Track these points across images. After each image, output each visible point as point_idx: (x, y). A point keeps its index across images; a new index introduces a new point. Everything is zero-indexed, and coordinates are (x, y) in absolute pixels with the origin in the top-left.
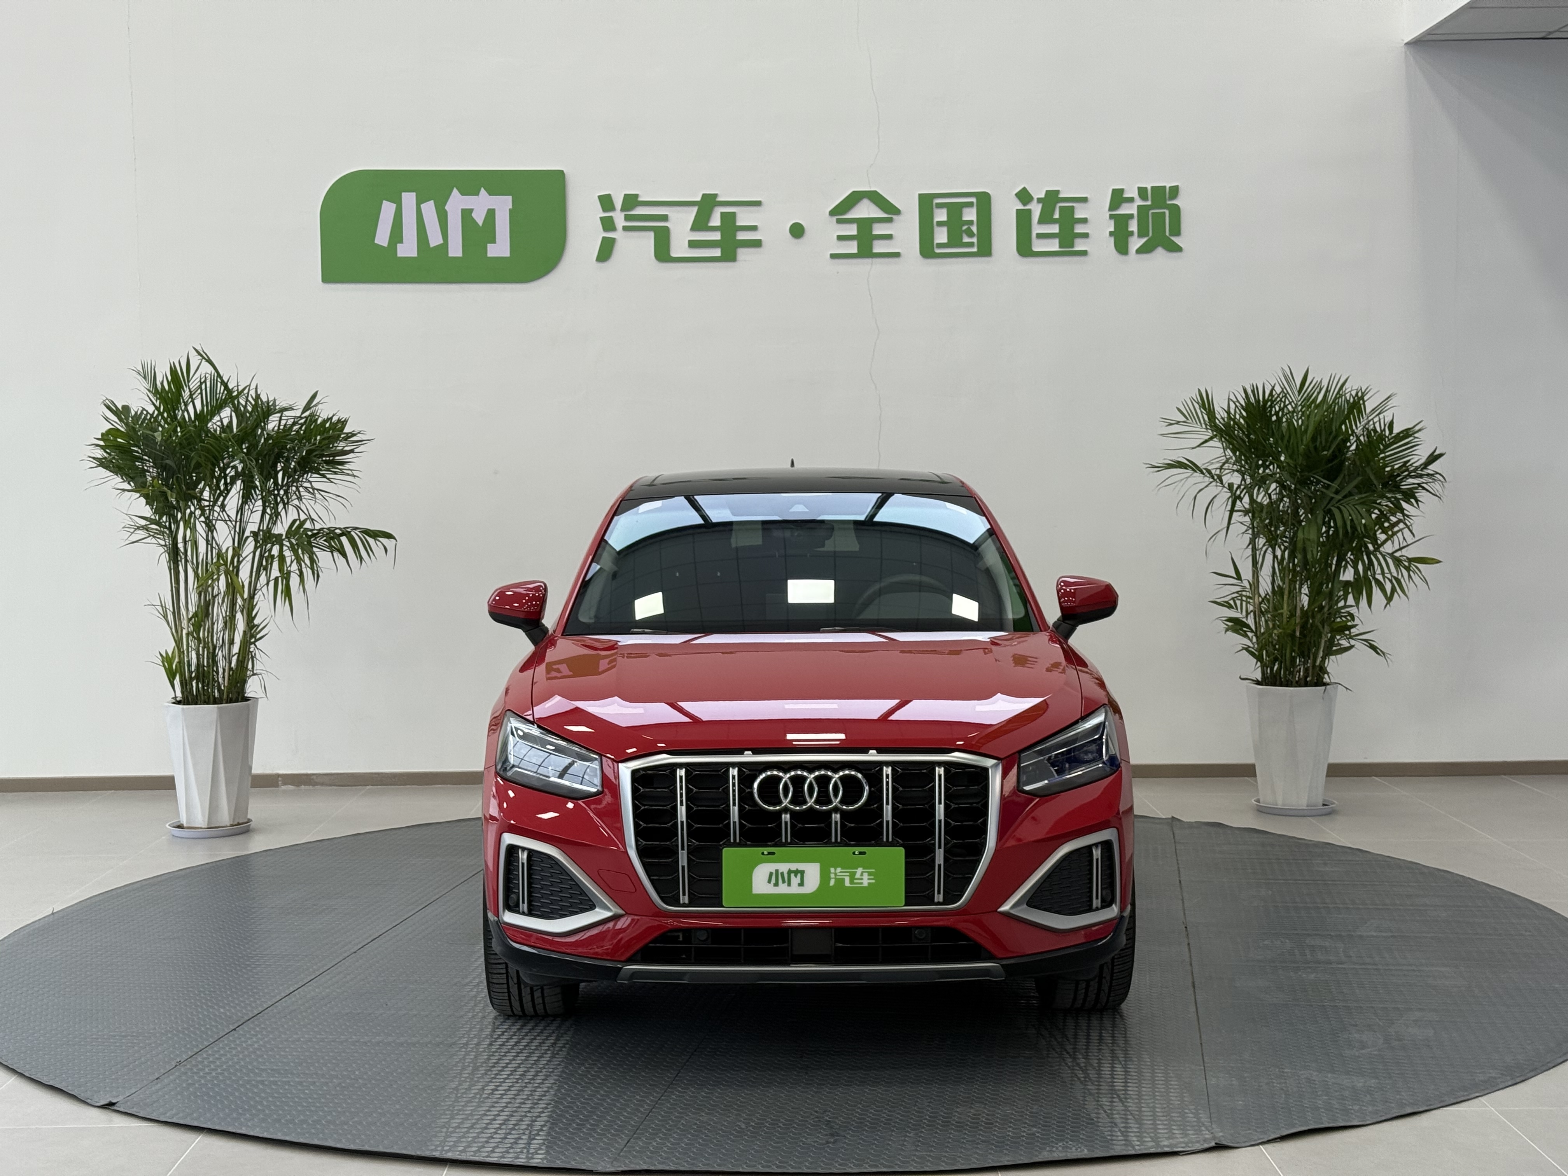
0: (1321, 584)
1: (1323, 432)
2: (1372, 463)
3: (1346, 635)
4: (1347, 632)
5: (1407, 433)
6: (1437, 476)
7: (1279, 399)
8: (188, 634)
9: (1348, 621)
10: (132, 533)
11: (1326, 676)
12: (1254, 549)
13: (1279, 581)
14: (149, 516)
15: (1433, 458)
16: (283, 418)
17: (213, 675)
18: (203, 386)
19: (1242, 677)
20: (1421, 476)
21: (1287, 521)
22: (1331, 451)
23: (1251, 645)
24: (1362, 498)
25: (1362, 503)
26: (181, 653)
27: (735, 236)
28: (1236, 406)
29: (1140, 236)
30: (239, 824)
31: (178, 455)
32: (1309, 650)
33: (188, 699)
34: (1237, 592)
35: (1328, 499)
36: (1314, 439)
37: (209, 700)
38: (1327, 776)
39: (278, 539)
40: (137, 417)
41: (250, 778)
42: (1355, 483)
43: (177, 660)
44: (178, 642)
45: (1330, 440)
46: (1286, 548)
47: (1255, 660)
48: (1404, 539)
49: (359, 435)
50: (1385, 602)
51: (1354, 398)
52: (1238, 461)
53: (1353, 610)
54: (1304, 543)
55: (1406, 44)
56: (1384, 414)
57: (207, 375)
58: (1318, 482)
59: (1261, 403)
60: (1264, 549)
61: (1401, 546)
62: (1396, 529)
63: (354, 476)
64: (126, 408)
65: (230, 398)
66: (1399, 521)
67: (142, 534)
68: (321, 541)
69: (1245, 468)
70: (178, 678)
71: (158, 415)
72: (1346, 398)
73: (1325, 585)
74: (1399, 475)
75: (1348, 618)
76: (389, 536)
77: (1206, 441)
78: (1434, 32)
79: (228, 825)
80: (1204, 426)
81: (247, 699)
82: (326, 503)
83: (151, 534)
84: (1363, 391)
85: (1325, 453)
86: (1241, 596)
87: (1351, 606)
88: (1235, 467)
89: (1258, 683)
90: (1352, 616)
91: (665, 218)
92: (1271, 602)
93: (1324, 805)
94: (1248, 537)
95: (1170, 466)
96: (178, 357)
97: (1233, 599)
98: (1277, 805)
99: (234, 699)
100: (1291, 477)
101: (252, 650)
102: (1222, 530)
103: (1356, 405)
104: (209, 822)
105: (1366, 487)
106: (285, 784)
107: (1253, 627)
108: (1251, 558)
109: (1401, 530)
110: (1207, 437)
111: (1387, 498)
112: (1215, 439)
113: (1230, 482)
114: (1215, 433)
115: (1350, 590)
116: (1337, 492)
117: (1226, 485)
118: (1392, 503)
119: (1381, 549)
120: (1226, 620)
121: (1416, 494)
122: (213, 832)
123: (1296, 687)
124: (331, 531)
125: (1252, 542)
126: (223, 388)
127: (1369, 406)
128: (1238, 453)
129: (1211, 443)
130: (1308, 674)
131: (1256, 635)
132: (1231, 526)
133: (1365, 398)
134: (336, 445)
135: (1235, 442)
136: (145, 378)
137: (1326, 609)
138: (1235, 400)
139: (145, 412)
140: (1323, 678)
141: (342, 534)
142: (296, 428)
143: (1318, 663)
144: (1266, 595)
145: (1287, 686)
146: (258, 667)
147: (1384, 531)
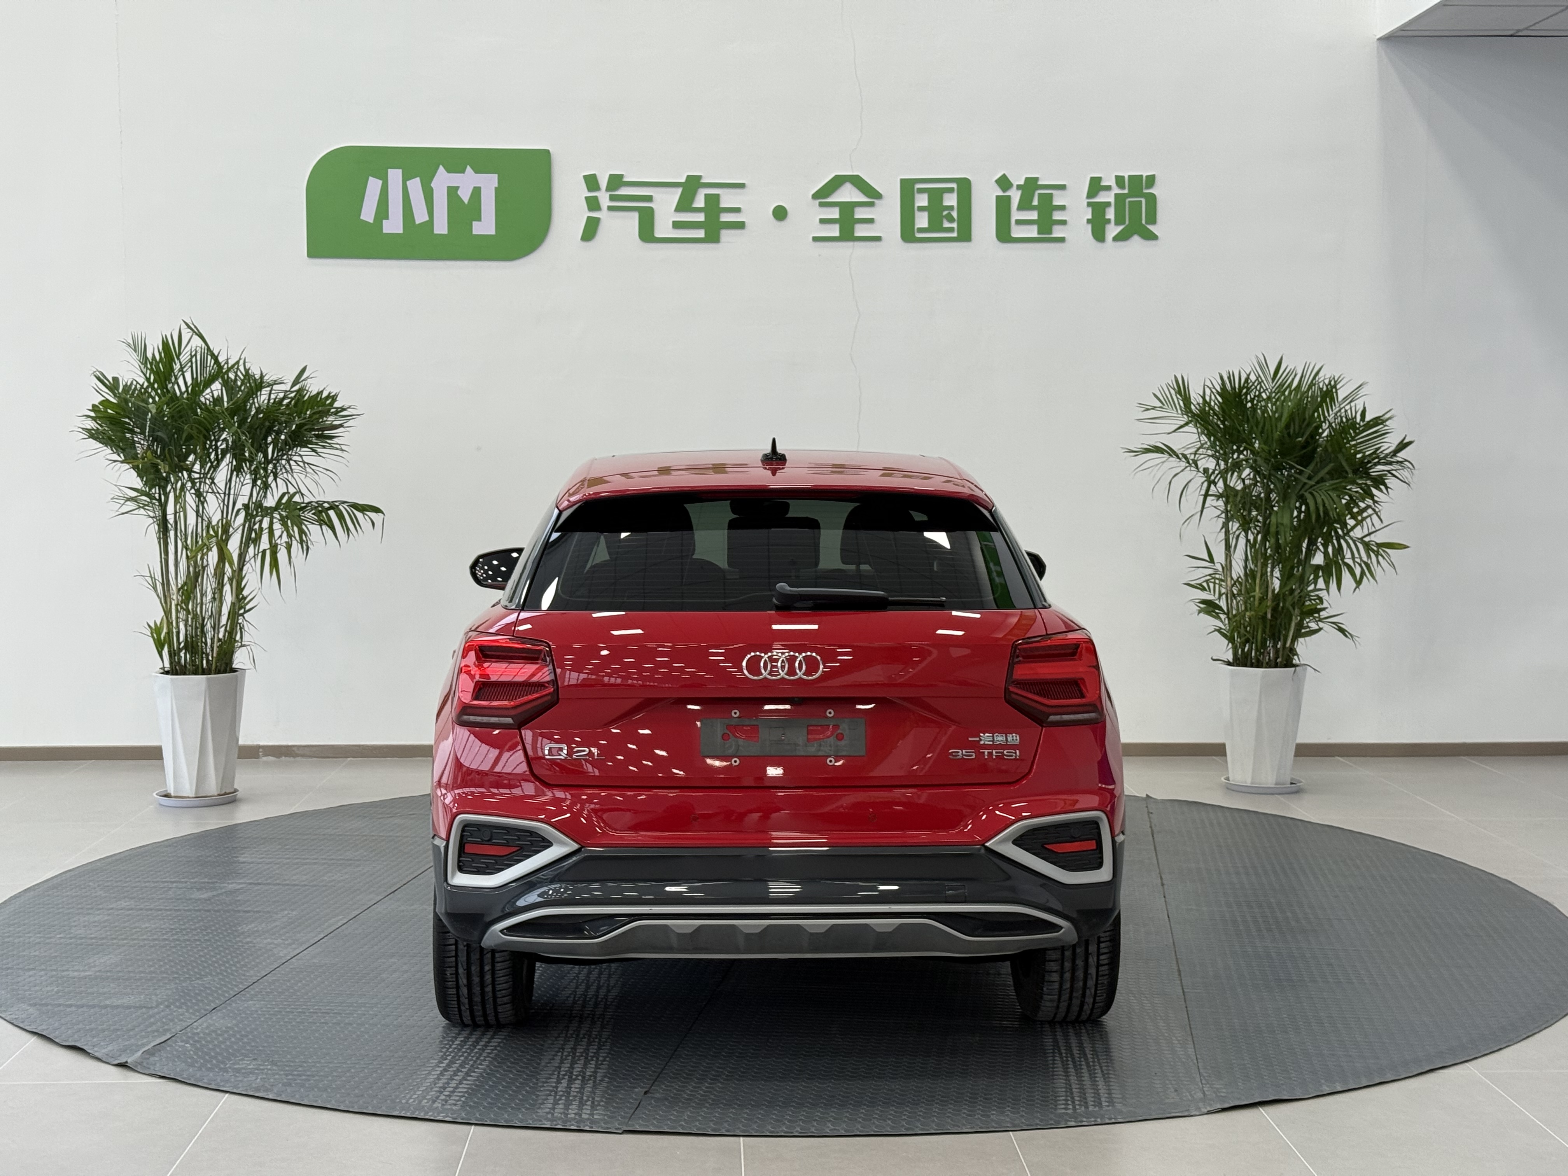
0: (1292, 568)
1: (1297, 418)
2: (1344, 450)
3: (1315, 618)
4: (1316, 615)
5: (1378, 421)
6: (1406, 463)
7: (1253, 387)
8: (177, 605)
9: (1318, 604)
10: (123, 504)
11: (1296, 657)
12: (1227, 533)
13: (1251, 565)
14: (140, 488)
15: (1403, 445)
16: (273, 392)
17: (202, 646)
18: (194, 360)
19: (1214, 658)
20: (1391, 463)
21: (1260, 505)
22: (1305, 437)
23: (1223, 627)
24: (1336, 484)
25: (1333, 489)
26: (169, 624)
28: (1212, 391)
30: (226, 794)
31: (170, 427)
32: (1280, 632)
33: (176, 669)
34: (1210, 575)
35: (1302, 484)
36: (1287, 426)
37: (197, 671)
38: (1296, 756)
39: (268, 512)
40: (127, 388)
41: (237, 751)
42: (1326, 470)
43: (165, 630)
44: (167, 613)
45: (1304, 426)
46: (1258, 533)
47: (1227, 642)
48: (1373, 524)
49: (349, 410)
50: (1354, 585)
51: (1327, 386)
52: (1213, 446)
53: (1323, 594)
54: (1277, 527)
55: (1378, 39)
56: (1356, 402)
57: (198, 349)
58: (1292, 467)
59: (1237, 390)
60: (1238, 533)
61: (1370, 531)
62: (1365, 515)
63: (343, 450)
64: (116, 380)
65: (219, 373)
66: (1368, 507)
67: (131, 505)
68: (310, 514)
69: (1219, 453)
70: (166, 649)
71: (148, 387)
72: (1319, 386)
73: (1296, 569)
74: (1369, 462)
75: (1317, 601)
76: (377, 510)
77: (1182, 427)
78: (1408, 28)
79: (216, 794)
80: (1179, 412)
81: (234, 670)
82: (316, 477)
83: (141, 505)
84: (1336, 379)
85: (1300, 439)
86: (1215, 578)
87: (1322, 589)
88: (1210, 452)
89: (1229, 664)
90: (1321, 599)
92: (1244, 584)
93: (1292, 783)
94: (1221, 521)
95: (1147, 451)
96: (170, 330)
97: (1207, 581)
98: (1246, 782)
99: (222, 670)
100: (1265, 462)
101: (240, 621)
102: (1196, 513)
103: (1329, 394)
104: (196, 792)
105: (1338, 473)
106: (266, 755)
107: (1225, 609)
108: (1224, 542)
109: (1370, 516)
110: (1183, 423)
111: (1358, 484)
112: (1190, 425)
113: (1206, 466)
114: (1190, 419)
115: (1321, 574)
116: (1310, 478)
117: (1201, 470)
118: (1362, 489)
119: (1352, 534)
120: (1199, 603)
121: (1386, 481)
122: (197, 802)
123: (1266, 668)
124: (320, 504)
125: (1225, 525)
126: (213, 361)
127: (1342, 394)
128: (1212, 439)
129: (1186, 429)
130: (1278, 655)
131: (1228, 617)
132: (1205, 510)
133: (1338, 387)
134: (325, 419)
135: (1210, 428)
136: (135, 351)
137: (1296, 593)
138: (1211, 386)
139: (135, 383)
140: (1292, 659)
141: (330, 508)
142: (286, 402)
143: (1288, 645)
144: (1238, 578)
145: (1258, 667)
146: (246, 638)
147: (1354, 517)
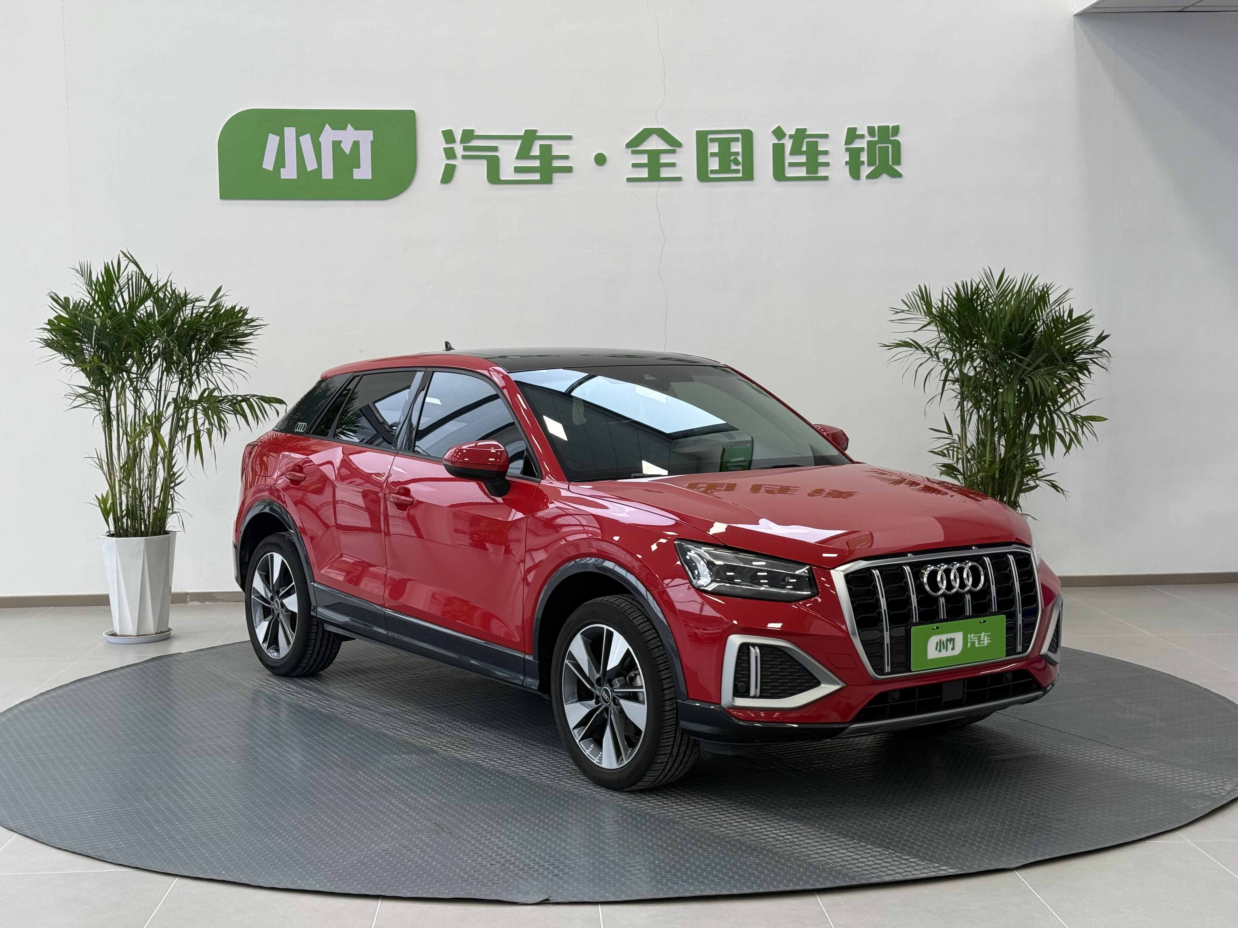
0: (1015, 438)
1: (1017, 318)
2: (1054, 342)
3: (1033, 477)
4: (1034, 475)
5: (1082, 319)
6: (1104, 352)
7: (982, 294)
8: (120, 481)
9: (1035, 466)
10: (75, 400)
12: (962, 410)
13: (982, 436)
14: (88, 386)
15: (1101, 338)
16: (195, 307)
17: (140, 514)
18: (130, 282)
20: (1092, 353)
21: (989, 388)
22: (1025, 333)
24: (1049, 370)
25: (1047, 374)
26: (114, 496)
27: (551, 163)
28: (949, 297)
29: (869, 165)
30: (162, 632)
31: (112, 337)
32: (1006, 488)
33: (119, 532)
34: (949, 444)
35: (1022, 370)
36: (1010, 324)
37: (137, 533)
39: (193, 404)
40: (76, 305)
41: (170, 597)
42: (1042, 358)
43: (110, 501)
44: (112, 487)
45: (1023, 324)
46: (988, 410)
48: (1078, 402)
49: (257, 321)
50: (1065, 450)
51: (1041, 292)
52: (950, 341)
53: (1039, 458)
54: (1002, 405)
55: (1075, 15)
56: (1064, 304)
57: (133, 273)
58: (1014, 357)
59: (969, 296)
60: (971, 410)
61: (1076, 407)
62: (1072, 394)
63: (252, 354)
64: (67, 299)
65: (151, 292)
66: (1074, 388)
67: (81, 401)
68: (226, 406)
69: (955, 346)
70: (111, 516)
71: (93, 305)
72: (1034, 292)
73: (1017, 439)
74: (1075, 352)
75: (1035, 463)
76: (281, 402)
77: (925, 326)
78: (1098, 6)
79: (154, 633)
80: (923, 314)
81: (167, 533)
82: (231, 375)
83: (89, 401)
84: (1048, 286)
85: (1020, 335)
86: (953, 447)
87: (1039, 454)
88: (948, 346)
90: (1037, 462)
91: (495, 149)
92: (976, 451)
94: (958, 401)
95: (898, 345)
96: (111, 258)
97: (946, 449)
99: (157, 533)
100: (992, 353)
101: (171, 493)
102: (938, 395)
103: (1043, 298)
104: (138, 631)
105: (1051, 361)
106: (192, 600)
107: (962, 470)
108: (960, 417)
109: (1075, 395)
110: (926, 323)
111: (1066, 370)
112: (932, 324)
113: (945, 357)
114: (931, 319)
115: (1038, 442)
116: (1028, 365)
117: (941, 360)
118: (1069, 373)
119: (1062, 409)
120: (941, 466)
121: (1089, 367)
122: (140, 639)
124: (234, 397)
125: (961, 404)
126: (146, 284)
127: (1052, 298)
128: (950, 335)
129: (929, 327)
131: (964, 478)
132: (944, 392)
133: (1049, 292)
134: (237, 329)
135: (948, 326)
136: (82, 276)
137: (1018, 457)
138: (948, 293)
139: (82, 301)
141: (242, 401)
142: (206, 315)
143: (1013, 498)
144: (972, 446)
146: (177, 506)
147: (1062, 396)
